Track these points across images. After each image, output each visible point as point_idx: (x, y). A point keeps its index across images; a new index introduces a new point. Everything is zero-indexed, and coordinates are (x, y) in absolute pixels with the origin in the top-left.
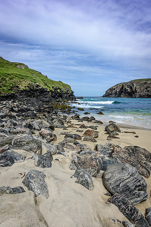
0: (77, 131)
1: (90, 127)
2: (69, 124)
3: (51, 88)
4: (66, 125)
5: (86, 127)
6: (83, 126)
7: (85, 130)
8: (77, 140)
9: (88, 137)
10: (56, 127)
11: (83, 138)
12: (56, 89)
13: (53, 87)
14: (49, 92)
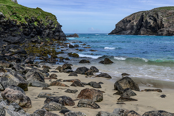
0: (68, 91)
1: (89, 84)
2: (53, 80)
3: (23, 20)
4: (47, 82)
5: (82, 85)
6: (77, 83)
7: (80, 89)
8: (67, 107)
9: (85, 101)
10: (31, 85)
11: (76, 103)
12: (31, 22)
13: (26, 18)
14: (19, 26)
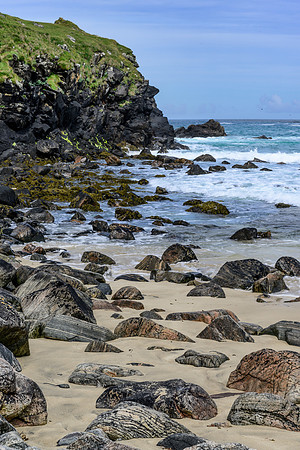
0: (187, 359)
1: (272, 331)
2: (128, 313)
3: (4, 68)
4: (105, 319)
5: (244, 334)
6: (224, 327)
7: (237, 351)
8: (186, 423)
9: (260, 398)
10: (40, 333)
11: (224, 406)
13: (15, 62)
